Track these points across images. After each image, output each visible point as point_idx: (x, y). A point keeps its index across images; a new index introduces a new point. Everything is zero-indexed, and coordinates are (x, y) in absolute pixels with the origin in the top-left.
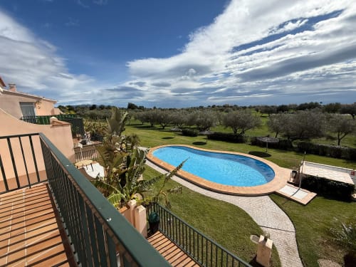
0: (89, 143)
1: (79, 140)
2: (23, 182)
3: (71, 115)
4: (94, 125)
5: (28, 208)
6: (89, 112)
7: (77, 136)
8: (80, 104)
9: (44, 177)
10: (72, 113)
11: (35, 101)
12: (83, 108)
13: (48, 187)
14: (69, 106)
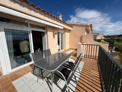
0: (113, 52)
1: (110, 49)
2: (92, 57)
3: (108, 39)
4: (118, 44)
5: (92, 64)
6: (116, 38)
7: (110, 48)
8: (113, 35)
9: (97, 58)
10: (109, 38)
11: (97, 34)
12: (114, 36)
13: (97, 61)
14: (108, 36)
